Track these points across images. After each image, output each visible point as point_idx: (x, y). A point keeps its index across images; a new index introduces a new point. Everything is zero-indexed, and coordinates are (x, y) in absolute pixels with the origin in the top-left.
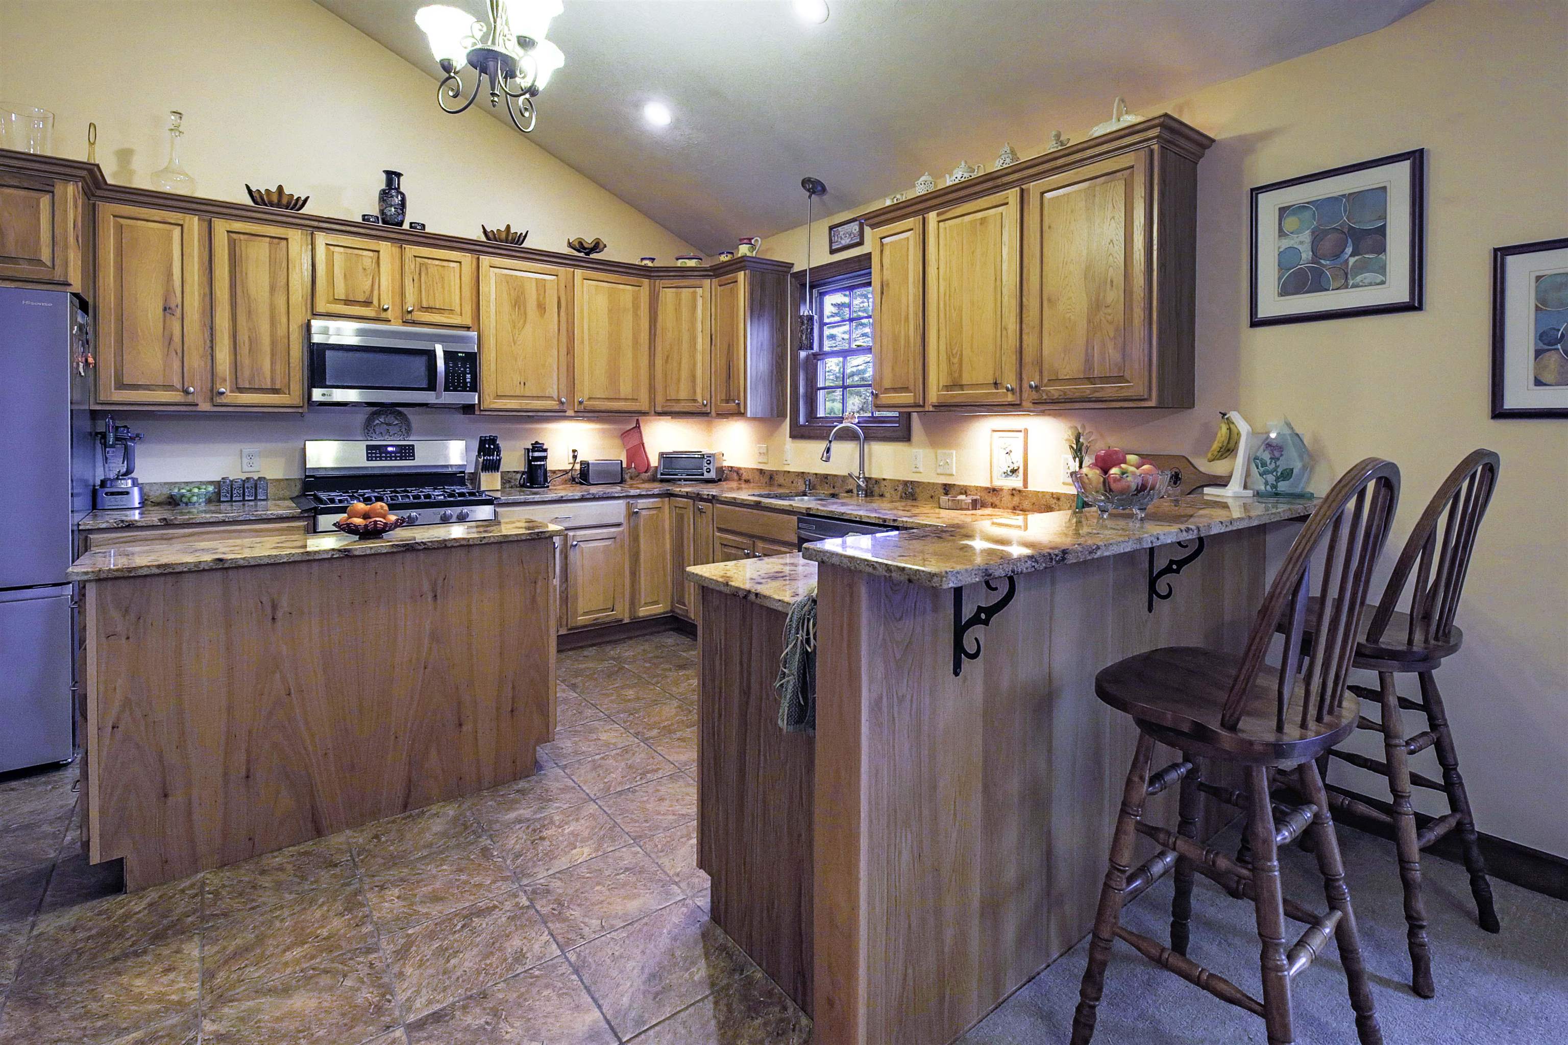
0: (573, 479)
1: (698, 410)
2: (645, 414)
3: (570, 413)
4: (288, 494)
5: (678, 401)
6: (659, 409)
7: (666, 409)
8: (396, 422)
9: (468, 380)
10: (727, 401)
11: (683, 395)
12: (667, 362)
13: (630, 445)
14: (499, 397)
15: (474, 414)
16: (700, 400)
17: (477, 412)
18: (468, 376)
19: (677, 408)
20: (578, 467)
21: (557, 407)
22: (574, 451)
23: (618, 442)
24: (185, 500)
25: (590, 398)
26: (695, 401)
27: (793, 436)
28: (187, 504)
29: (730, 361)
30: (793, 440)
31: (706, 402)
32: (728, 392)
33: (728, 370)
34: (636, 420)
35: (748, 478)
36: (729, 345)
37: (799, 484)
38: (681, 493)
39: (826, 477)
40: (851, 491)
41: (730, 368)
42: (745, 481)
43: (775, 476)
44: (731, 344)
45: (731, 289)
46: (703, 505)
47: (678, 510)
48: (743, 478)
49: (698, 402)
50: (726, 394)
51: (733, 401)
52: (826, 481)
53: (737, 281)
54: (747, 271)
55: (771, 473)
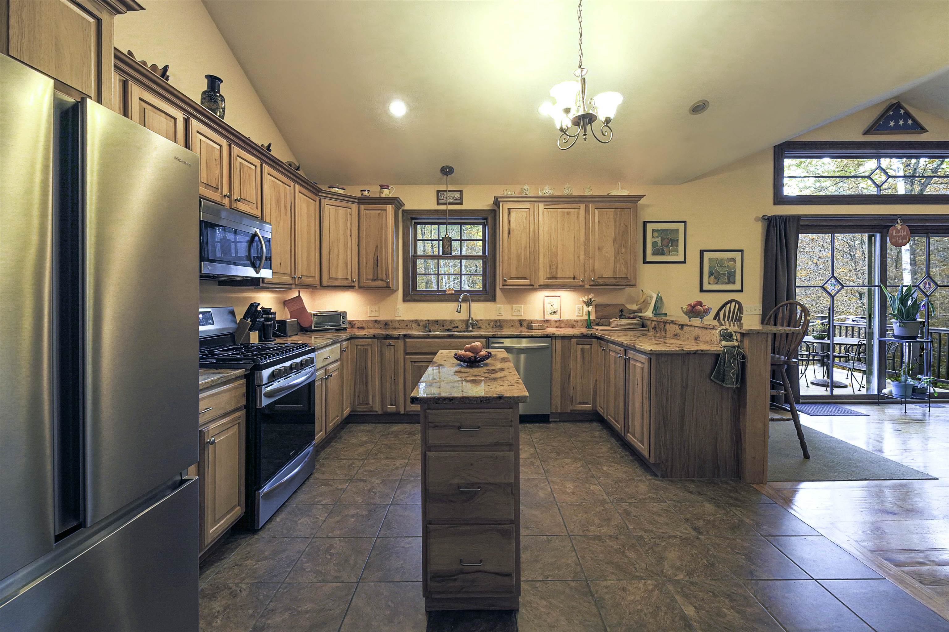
1: (349, 285)
2: (315, 287)
5: (336, 279)
6: (325, 284)
10: (375, 280)
11: (340, 275)
16: (350, 278)
17: (261, 285)
19: (337, 283)
21: (291, 282)
25: (302, 276)
26: (347, 279)
27: (405, 300)
29: (378, 256)
30: (406, 303)
31: (354, 280)
32: (376, 274)
33: (376, 262)
34: (299, 291)
35: (361, 326)
36: (377, 247)
37: (413, 326)
38: (366, 336)
39: (437, 321)
40: (457, 327)
41: (377, 260)
42: (358, 328)
43: (390, 323)
44: (379, 246)
45: (379, 213)
46: (391, 341)
47: (359, 347)
48: (356, 326)
49: (349, 280)
50: (374, 275)
51: (382, 280)
52: (437, 323)
53: (385, 210)
54: (394, 205)
55: (386, 321)
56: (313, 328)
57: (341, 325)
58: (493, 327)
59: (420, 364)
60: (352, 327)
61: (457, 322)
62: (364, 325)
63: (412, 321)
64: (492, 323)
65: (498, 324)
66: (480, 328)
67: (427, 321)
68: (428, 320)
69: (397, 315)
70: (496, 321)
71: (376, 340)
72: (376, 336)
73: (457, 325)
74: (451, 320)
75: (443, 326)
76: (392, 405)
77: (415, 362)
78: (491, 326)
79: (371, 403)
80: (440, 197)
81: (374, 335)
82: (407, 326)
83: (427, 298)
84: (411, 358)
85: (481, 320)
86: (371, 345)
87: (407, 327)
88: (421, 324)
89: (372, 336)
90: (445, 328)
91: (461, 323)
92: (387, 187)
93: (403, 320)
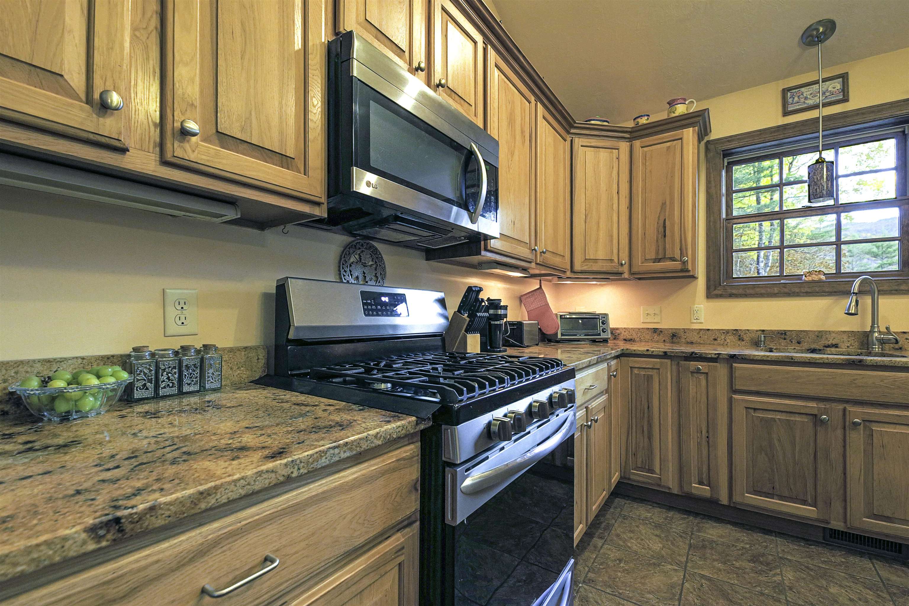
1: (615, 270)
2: (564, 272)
4: (245, 374)
5: (596, 260)
6: (577, 269)
7: (584, 269)
8: (371, 263)
9: (492, 204)
10: (659, 260)
11: (601, 254)
12: (585, 221)
13: (534, 307)
16: (616, 260)
17: (483, 253)
18: (493, 198)
19: (595, 267)
21: (530, 257)
24: (62, 407)
26: (612, 260)
27: (710, 296)
28: (65, 418)
29: (665, 220)
30: (710, 300)
31: (623, 262)
32: (661, 251)
33: (661, 229)
34: (540, 281)
35: (629, 337)
36: (664, 204)
37: (728, 341)
38: (650, 353)
40: (836, 346)
41: (665, 227)
42: (625, 340)
43: (682, 334)
44: (668, 203)
45: (669, 148)
46: (700, 365)
47: (636, 371)
48: (622, 337)
49: (615, 262)
50: (657, 253)
51: (673, 259)
52: (783, 336)
53: (681, 139)
54: (697, 128)
55: (675, 331)
56: (559, 336)
57: (599, 335)
59: (770, 416)
60: (615, 339)
61: (833, 335)
62: (634, 336)
63: (727, 332)
66: (901, 348)
68: (763, 331)
69: (695, 321)
73: (834, 342)
74: (820, 332)
75: (799, 343)
76: (701, 483)
77: (755, 409)
79: (657, 470)
80: (790, 100)
81: (665, 353)
82: (715, 340)
83: (758, 290)
84: (746, 401)
85: (904, 333)
86: (659, 369)
87: (716, 342)
88: (746, 338)
89: (661, 354)
90: (806, 346)
91: (845, 337)
92: (683, 102)
93: (708, 330)
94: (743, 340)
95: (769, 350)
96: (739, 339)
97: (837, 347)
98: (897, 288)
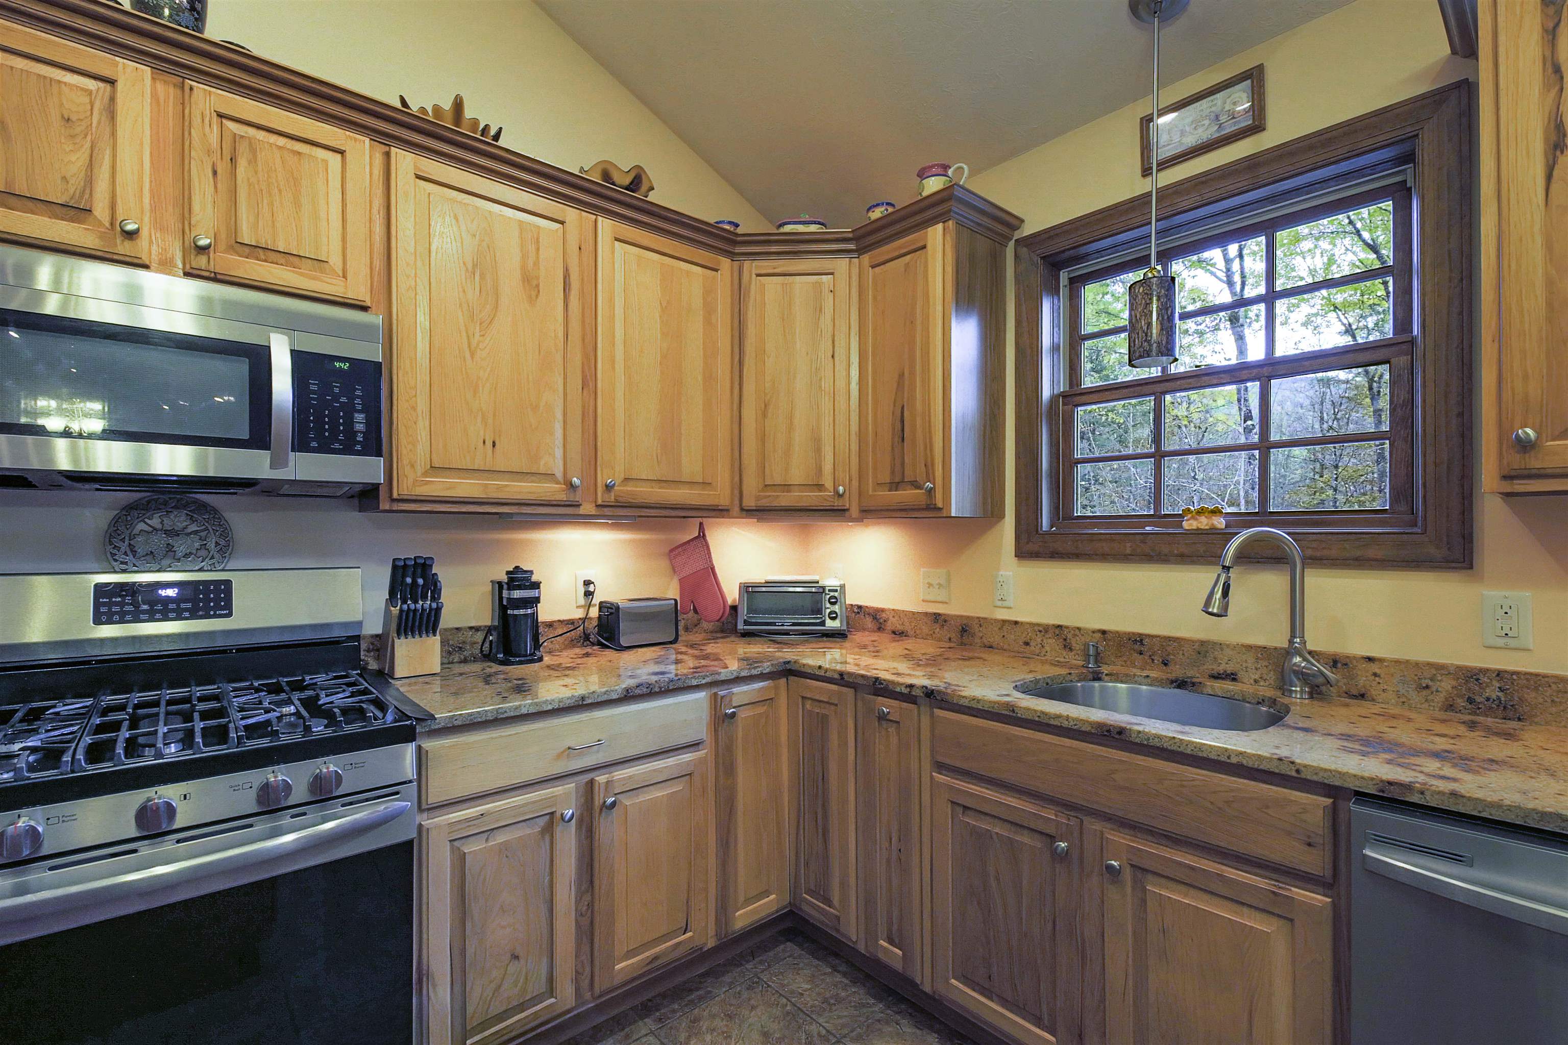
0: (586, 637)
1: (827, 504)
2: (719, 512)
3: (587, 508)
5: (787, 487)
6: (749, 502)
7: (764, 503)
8: (194, 528)
9: (360, 427)
10: (895, 485)
11: (797, 475)
12: (764, 415)
13: (687, 571)
14: (434, 469)
15: (376, 508)
16: (829, 484)
17: (384, 505)
18: (359, 417)
19: (785, 500)
20: (594, 612)
21: (563, 497)
22: (587, 583)
23: (664, 564)
25: (626, 480)
26: (820, 487)
27: (1024, 553)
29: (903, 407)
31: (841, 489)
32: (897, 468)
33: (898, 425)
34: (701, 524)
35: (900, 628)
36: (901, 375)
37: (1047, 648)
38: (822, 673)
39: (1137, 641)
40: (1232, 677)
41: (902, 421)
42: (894, 633)
43: (976, 626)
44: (906, 374)
45: (907, 265)
46: (886, 705)
47: (808, 705)
48: (889, 626)
49: (826, 490)
50: (892, 472)
51: (916, 485)
52: (1137, 647)
53: (924, 247)
54: (950, 222)
55: (965, 622)
56: (740, 626)
57: (823, 623)
58: (1450, 707)
60: (879, 629)
61: (1228, 652)
62: (907, 627)
63: (1045, 629)
64: (1446, 685)
65: (1493, 692)
66: (1362, 696)
67: (1099, 635)
68: (1104, 632)
69: (999, 603)
70: (1473, 676)
71: (849, 692)
72: (846, 677)
73: (1230, 668)
74: (1203, 643)
75: (1165, 664)
76: (891, 941)
78: (1440, 698)
79: (836, 901)
81: (841, 674)
82: (1027, 644)
84: (951, 788)
85: (1370, 659)
86: (836, 705)
87: (1030, 649)
88: (1077, 644)
89: (837, 676)
90: (1177, 671)
91: (1250, 658)
92: (940, 171)
93: (1016, 623)
94: (1071, 649)
95: (1091, 676)
96: (1065, 646)
97: (1234, 680)
98: (1358, 553)
